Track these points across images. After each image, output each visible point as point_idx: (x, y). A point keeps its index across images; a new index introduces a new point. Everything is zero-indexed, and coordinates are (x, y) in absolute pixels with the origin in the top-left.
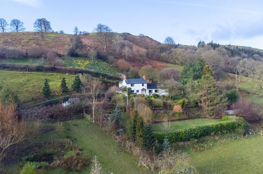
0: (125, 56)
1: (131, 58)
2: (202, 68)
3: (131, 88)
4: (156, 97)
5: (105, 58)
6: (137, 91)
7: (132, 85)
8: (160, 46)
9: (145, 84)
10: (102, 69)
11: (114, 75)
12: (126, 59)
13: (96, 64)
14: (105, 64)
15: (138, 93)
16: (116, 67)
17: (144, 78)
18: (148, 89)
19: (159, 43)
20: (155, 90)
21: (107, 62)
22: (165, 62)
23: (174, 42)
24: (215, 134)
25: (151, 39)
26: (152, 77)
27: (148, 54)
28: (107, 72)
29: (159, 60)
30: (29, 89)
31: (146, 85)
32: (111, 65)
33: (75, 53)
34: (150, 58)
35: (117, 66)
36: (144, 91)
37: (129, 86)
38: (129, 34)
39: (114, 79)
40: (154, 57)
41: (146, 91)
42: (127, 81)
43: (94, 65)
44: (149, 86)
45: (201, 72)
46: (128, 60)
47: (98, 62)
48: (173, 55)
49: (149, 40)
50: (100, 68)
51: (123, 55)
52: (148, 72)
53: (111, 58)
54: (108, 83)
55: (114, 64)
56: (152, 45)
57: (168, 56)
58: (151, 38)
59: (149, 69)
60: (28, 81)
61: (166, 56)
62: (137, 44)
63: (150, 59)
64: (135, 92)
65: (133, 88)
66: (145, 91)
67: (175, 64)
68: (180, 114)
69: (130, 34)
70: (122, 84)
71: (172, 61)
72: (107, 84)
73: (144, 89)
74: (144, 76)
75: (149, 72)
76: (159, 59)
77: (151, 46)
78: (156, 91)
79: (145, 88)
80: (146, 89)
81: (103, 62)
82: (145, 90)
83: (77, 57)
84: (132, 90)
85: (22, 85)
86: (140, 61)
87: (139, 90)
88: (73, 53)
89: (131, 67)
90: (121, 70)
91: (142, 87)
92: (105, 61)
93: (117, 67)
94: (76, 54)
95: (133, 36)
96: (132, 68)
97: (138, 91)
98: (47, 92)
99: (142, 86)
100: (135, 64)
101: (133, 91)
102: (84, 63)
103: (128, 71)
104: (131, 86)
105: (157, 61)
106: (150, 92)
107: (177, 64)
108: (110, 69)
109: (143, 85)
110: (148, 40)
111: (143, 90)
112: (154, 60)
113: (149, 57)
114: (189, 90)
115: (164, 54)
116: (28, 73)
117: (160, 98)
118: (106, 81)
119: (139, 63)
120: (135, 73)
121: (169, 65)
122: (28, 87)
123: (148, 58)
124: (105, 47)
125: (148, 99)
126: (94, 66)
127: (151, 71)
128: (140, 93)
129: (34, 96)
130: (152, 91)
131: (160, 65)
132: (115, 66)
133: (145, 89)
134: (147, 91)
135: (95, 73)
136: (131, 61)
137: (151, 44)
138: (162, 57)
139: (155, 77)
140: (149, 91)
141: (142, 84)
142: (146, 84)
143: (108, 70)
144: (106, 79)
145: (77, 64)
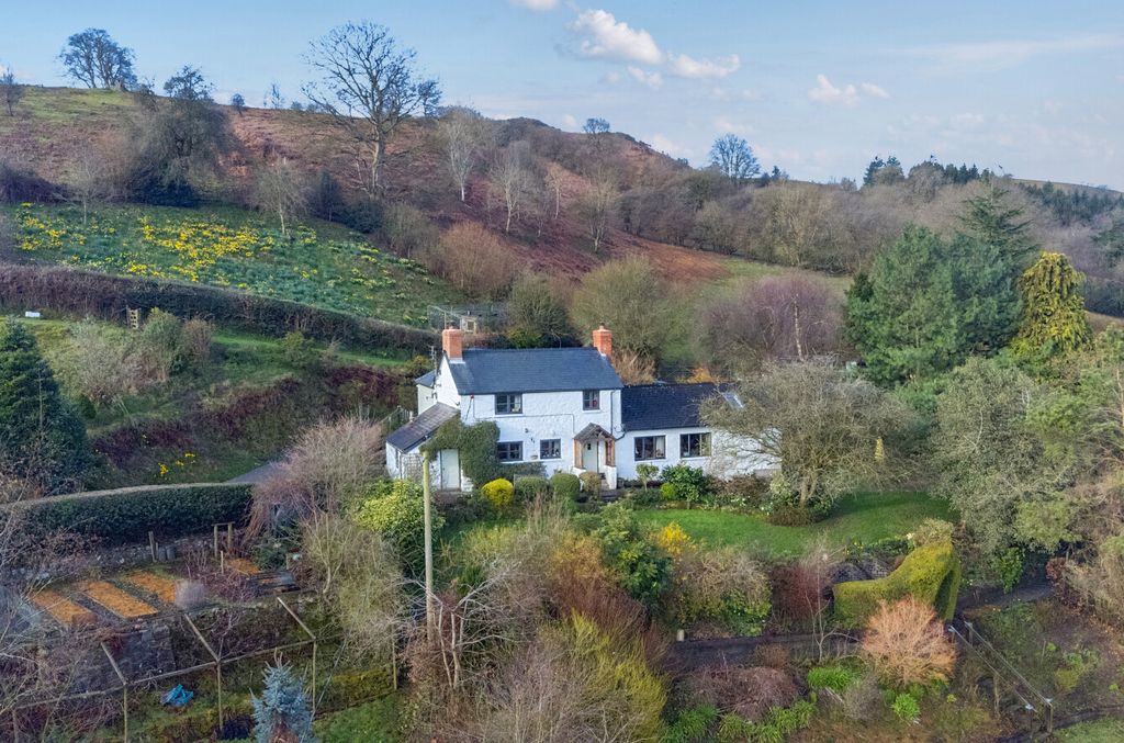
0: (500, 211)
1: (534, 228)
2: (1015, 272)
3: (494, 430)
4: (693, 493)
5: (369, 221)
6: (544, 444)
7: (505, 403)
8: (686, 175)
9: (604, 396)
10: (331, 283)
11: (409, 322)
12: (503, 231)
13: (301, 251)
14: (364, 253)
15: (551, 466)
16: (432, 273)
17: (598, 345)
18: (627, 429)
19: (682, 165)
20: (684, 438)
21: (379, 242)
22: (714, 251)
23: (754, 160)
25: (644, 148)
26: (657, 335)
27: (626, 209)
28: (364, 302)
29: (685, 242)
31: (610, 401)
32: (404, 260)
33: (166, 181)
34: (640, 230)
35: (442, 263)
36: (602, 449)
37: (481, 409)
38: (538, 123)
39: (401, 352)
40: (661, 223)
41: (618, 445)
42: (465, 373)
43: (283, 254)
44: (641, 409)
45: (1013, 299)
46: (520, 237)
47: (322, 237)
48: (763, 215)
49: (634, 153)
50: (325, 276)
51: (490, 205)
52: (627, 300)
53: (406, 217)
54: (349, 377)
55: (419, 257)
56: (647, 170)
57: (730, 221)
58: (642, 144)
59: (637, 280)
61: (721, 219)
62: (574, 166)
63: (638, 235)
64: (527, 458)
65: (511, 428)
66: (607, 446)
67: (772, 260)
69: (546, 125)
70: (437, 389)
71: (754, 245)
72: (337, 382)
73: (599, 430)
74: (602, 329)
75: (634, 303)
76: (683, 237)
77: (642, 176)
78: (691, 445)
79: (606, 426)
80: (616, 435)
81: (357, 240)
82: (609, 441)
83: (185, 206)
84: (502, 440)
86: (582, 241)
87: (558, 441)
88: (153, 182)
89: (526, 271)
90: (464, 292)
91: (585, 419)
92: (369, 238)
93: (441, 269)
94: (172, 186)
95: (557, 133)
96: (529, 279)
97: (550, 448)
99: (586, 406)
100: (557, 255)
101: (515, 449)
102: (216, 241)
103: (501, 295)
104: (500, 409)
105: (675, 244)
106: (645, 448)
107: (781, 264)
108: (393, 286)
109: (590, 403)
110: (628, 152)
111: (591, 438)
112: (661, 242)
113: (636, 222)
114: (969, 444)
115: (711, 210)
117: (727, 501)
118: (336, 365)
119: (578, 255)
120: (546, 307)
121: (741, 266)
123: (631, 233)
124: (376, 155)
125: (630, 554)
126: (280, 263)
127: (647, 294)
128: (567, 463)
130: (659, 446)
131: (692, 264)
132: (429, 265)
133: (606, 435)
134: (626, 446)
135: (257, 311)
136: (534, 244)
137: (641, 166)
138: (701, 225)
139: (676, 331)
140: (638, 441)
141: (580, 395)
142: (618, 394)
143: (374, 290)
144: (332, 353)
145: (153, 247)
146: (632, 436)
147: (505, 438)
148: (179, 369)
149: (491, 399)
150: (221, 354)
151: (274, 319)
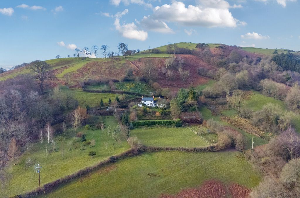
3: (144, 103)
12: (168, 79)
15: (148, 106)
18: (154, 103)
20: (158, 104)
24: (159, 125)
30: (96, 102)
31: (153, 101)
33: (127, 79)
42: (143, 99)
43: (137, 86)
44: (155, 102)
45: (187, 95)
60: (97, 98)
64: (147, 105)
65: (145, 103)
68: (158, 117)
83: (129, 81)
85: (94, 100)
97: (148, 104)
98: (102, 104)
101: (146, 104)
102: (131, 86)
109: (151, 101)
111: (151, 104)
113: (200, 73)
116: (97, 94)
122: (95, 101)
128: (149, 105)
129: (97, 105)
130: (156, 105)
144: (137, 97)
145: (126, 87)
146: (154, 104)
147: (145, 104)
148: (126, 98)
149: (144, 101)
150: (129, 97)
151: (134, 94)
